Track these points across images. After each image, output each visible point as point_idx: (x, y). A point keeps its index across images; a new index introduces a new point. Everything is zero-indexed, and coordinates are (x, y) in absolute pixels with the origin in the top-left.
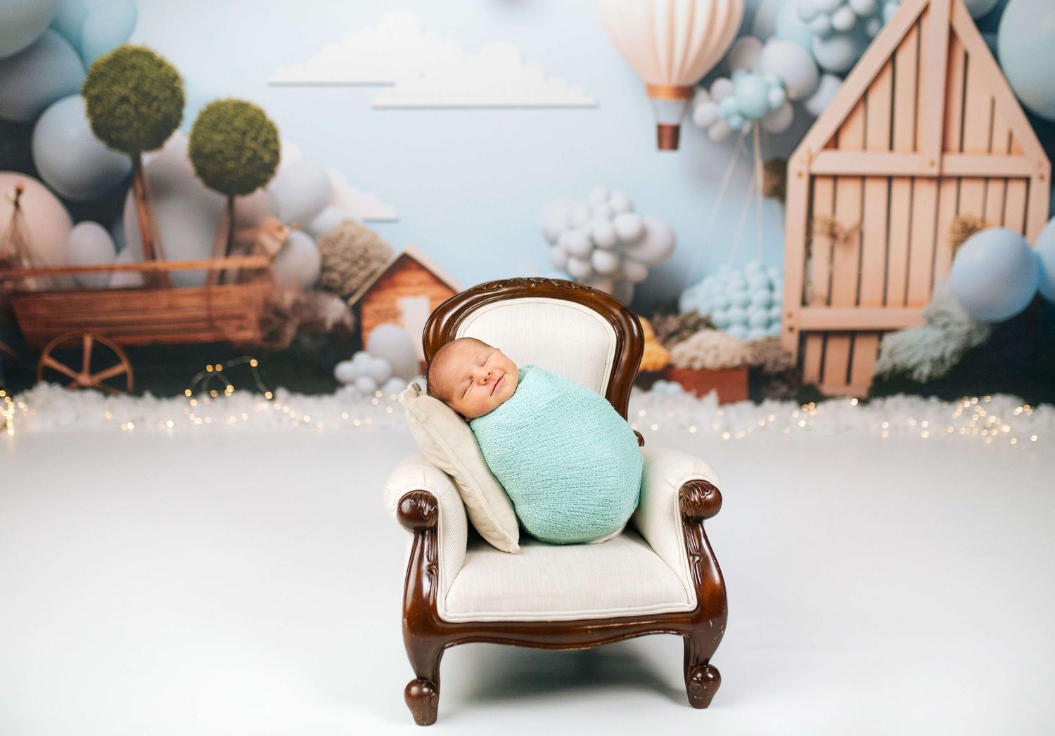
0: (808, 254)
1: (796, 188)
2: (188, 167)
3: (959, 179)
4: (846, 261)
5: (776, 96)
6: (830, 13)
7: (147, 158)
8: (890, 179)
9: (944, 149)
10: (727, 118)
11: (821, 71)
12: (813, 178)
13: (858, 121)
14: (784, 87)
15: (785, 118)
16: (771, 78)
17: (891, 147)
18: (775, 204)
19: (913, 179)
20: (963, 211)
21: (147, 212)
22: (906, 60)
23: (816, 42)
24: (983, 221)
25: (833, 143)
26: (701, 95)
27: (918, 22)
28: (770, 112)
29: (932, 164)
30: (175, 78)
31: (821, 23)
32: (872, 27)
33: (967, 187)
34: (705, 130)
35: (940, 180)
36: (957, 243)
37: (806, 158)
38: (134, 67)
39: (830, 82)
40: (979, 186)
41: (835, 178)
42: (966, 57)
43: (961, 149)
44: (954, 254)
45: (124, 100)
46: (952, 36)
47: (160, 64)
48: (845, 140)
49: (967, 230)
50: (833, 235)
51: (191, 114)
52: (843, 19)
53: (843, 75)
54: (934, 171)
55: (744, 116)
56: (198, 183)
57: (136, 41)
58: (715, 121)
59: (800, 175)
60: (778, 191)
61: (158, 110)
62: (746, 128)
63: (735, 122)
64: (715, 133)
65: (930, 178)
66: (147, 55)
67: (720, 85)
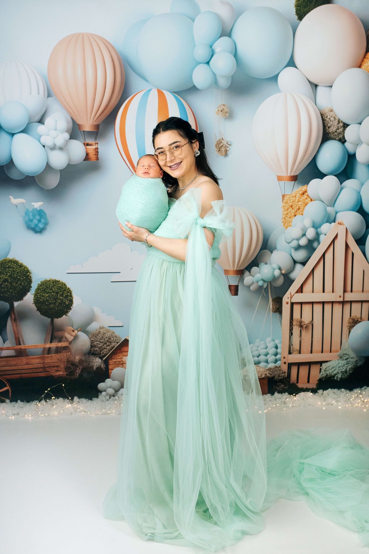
0: (291, 334)
1: (286, 309)
2: (34, 307)
3: (351, 302)
4: (307, 336)
5: (277, 273)
6: (298, 240)
7: (16, 304)
8: (323, 303)
9: (345, 291)
10: (257, 282)
11: (295, 262)
12: (292, 304)
13: (310, 281)
14: (280, 269)
15: (281, 281)
16: (275, 266)
17: (324, 292)
18: (277, 314)
19: (333, 303)
20: (352, 315)
21: (17, 326)
22: (329, 256)
23: (293, 250)
24: (361, 318)
25: (300, 290)
26: (247, 273)
27: (333, 241)
28: (275, 279)
29: (340, 297)
30: (28, 271)
31: (295, 243)
32: (315, 244)
33: (354, 305)
34: (249, 287)
35: (343, 303)
36: (351, 328)
37: (289, 296)
38: (9, 267)
39: (298, 266)
40: (359, 305)
41: (301, 304)
42: (353, 254)
43: (352, 291)
44: (350, 332)
45: (6, 280)
46: (347, 246)
47: (21, 266)
48: (305, 289)
49: (354, 322)
50: (301, 326)
51: (34, 286)
52: (303, 242)
53: (304, 263)
54: (341, 300)
55: (264, 281)
56: (38, 313)
57: (10, 257)
58: (253, 283)
59: (287, 303)
60: (278, 310)
61: (20, 284)
62: (265, 286)
63: (261, 283)
64: (252, 288)
65: (339, 302)
66: (15, 262)
67: (254, 269)
